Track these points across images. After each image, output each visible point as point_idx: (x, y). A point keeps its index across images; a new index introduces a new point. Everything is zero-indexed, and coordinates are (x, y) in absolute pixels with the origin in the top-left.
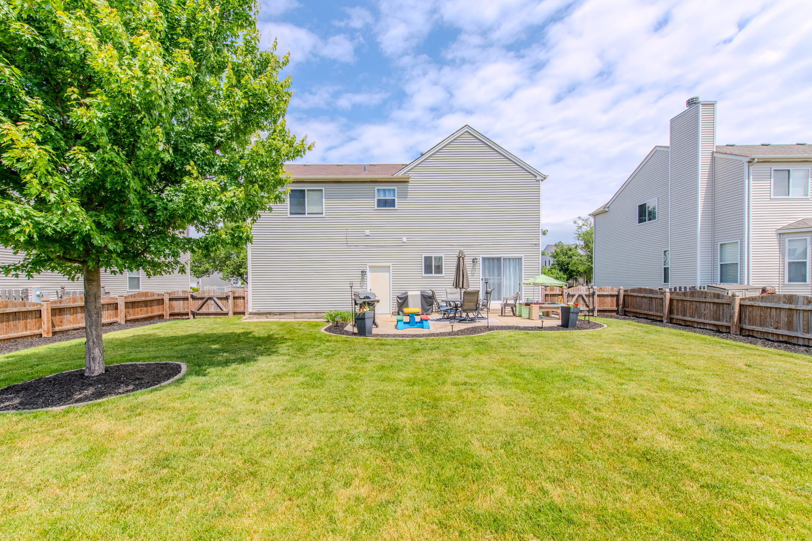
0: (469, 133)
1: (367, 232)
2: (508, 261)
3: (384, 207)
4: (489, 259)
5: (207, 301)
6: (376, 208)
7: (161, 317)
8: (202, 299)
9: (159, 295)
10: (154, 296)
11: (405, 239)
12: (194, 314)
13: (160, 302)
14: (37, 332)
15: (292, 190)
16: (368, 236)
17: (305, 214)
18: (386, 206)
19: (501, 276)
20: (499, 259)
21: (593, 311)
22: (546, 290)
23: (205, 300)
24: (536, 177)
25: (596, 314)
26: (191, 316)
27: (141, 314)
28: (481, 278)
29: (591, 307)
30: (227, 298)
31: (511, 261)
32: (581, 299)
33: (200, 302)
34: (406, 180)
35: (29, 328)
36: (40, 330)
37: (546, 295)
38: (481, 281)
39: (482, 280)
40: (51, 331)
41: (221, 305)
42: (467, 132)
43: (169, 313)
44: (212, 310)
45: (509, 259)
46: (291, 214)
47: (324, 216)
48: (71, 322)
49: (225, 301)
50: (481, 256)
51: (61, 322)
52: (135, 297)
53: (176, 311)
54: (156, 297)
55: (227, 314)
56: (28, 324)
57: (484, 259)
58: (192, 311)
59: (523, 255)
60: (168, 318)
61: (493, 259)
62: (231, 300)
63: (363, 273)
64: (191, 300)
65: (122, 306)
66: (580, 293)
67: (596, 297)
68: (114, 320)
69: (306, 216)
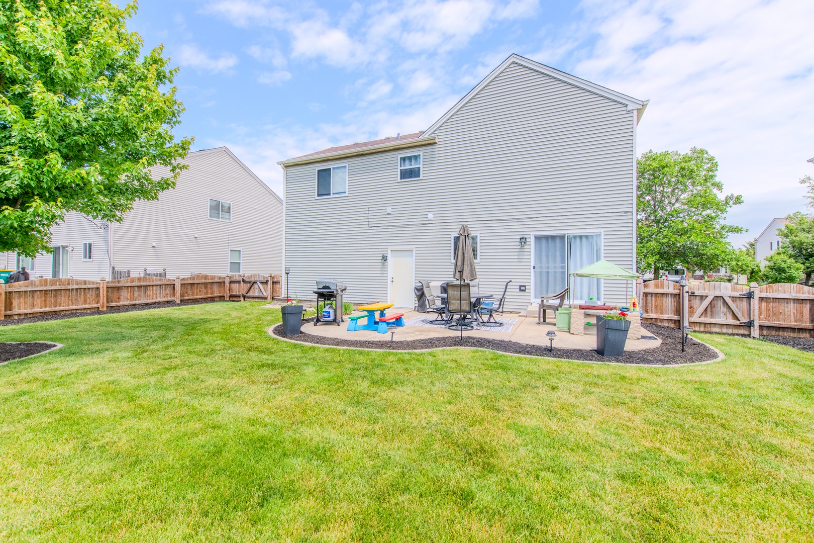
0: (516, 63)
1: (389, 210)
2: (578, 240)
3: (409, 178)
4: (547, 238)
5: (253, 285)
6: (399, 180)
7: (221, 298)
8: (250, 282)
9: (220, 278)
10: (215, 278)
11: (430, 216)
12: (244, 297)
13: (221, 283)
14: (95, 305)
15: (319, 171)
16: (390, 214)
17: (330, 194)
18: (411, 177)
19: (564, 263)
20: (562, 237)
21: (750, 325)
22: (646, 286)
23: (251, 284)
24: (626, 106)
25: (755, 332)
26: (242, 299)
27: (200, 295)
28: (532, 265)
29: (744, 320)
30: (267, 282)
31: (584, 239)
32: (720, 303)
33: (249, 285)
34: (432, 142)
35: (88, 302)
36: (99, 305)
37: (646, 294)
38: (532, 270)
39: (534, 268)
40: (105, 306)
41: (262, 290)
42: (514, 63)
43: (229, 295)
44: (256, 294)
45: (581, 237)
46: (319, 195)
47: (347, 195)
48: (128, 299)
49: (265, 286)
50: (532, 233)
51: (119, 299)
52: (194, 279)
53: (234, 293)
54: (217, 280)
55: (266, 298)
56: (88, 299)
57: (538, 238)
58: (243, 294)
59: (602, 230)
60: (228, 299)
61: (553, 238)
62: (270, 283)
63: (385, 258)
64: (242, 283)
65: (178, 288)
66: (717, 293)
67: (755, 302)
68: (172, 299)
69: (332, 196)
